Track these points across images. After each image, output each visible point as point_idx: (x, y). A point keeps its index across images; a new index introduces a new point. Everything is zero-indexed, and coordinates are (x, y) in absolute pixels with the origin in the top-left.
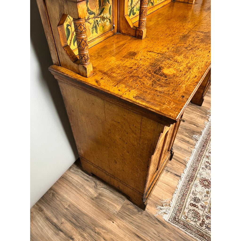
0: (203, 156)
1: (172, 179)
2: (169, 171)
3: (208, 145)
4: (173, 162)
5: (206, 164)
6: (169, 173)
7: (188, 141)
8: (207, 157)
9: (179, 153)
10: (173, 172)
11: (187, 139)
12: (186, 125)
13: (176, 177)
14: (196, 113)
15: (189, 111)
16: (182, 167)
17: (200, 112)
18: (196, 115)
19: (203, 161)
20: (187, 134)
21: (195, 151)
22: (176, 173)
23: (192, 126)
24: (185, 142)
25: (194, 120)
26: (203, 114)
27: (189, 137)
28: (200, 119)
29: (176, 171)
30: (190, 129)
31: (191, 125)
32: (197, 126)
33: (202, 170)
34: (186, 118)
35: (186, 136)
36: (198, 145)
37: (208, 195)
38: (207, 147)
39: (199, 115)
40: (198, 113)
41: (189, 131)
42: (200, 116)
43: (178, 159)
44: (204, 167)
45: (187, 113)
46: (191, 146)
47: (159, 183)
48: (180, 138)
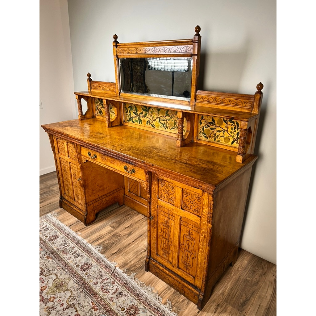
0: (75, 245)
1: (70, 222)
2: (77, 222)
3: (85, 253)
4: (82, 226)
5: (67, 244)
6: (75, 222)
7: (98, 241)
8: (73, 247)
9: (88, 232)
10: (75, 224)
11: (100, 241)
12: (118, 246)
13: (70, 225)
14: (134, 261)
15: (139, 255)
16: (75, 230)
17: (134, 265)
18: (130, 259)
19: (71, 243)
20: (106, 243)
21: (85, 242)
22: (73, 225)
23: (115, 250)
24: (98, 239)
25: (124, 255)
26: (131, 267)
27: (102, 243)
28: (122, 261)
29: (74, 225)
30: (112, 247)
31: (118, 249)
32: (113, 254)
33: (64, 240)
34: (128, 249)
35: (104, 241)
36: (90, 246)
37: (44, 236)
38: (84, 252)
39: (130, 262)
40: (132, 262)
41: (109, 245)
42: (128, 263)
43: (83, 230)
44: (66, 242)
45: (137, 252)
46: (91, 241)
47: (72, 216)
48: (104, 237)
